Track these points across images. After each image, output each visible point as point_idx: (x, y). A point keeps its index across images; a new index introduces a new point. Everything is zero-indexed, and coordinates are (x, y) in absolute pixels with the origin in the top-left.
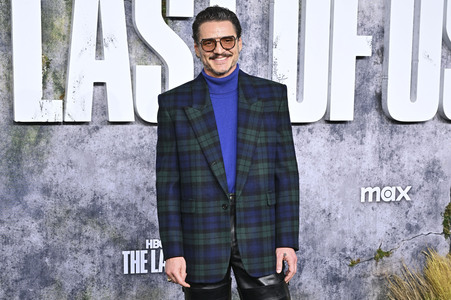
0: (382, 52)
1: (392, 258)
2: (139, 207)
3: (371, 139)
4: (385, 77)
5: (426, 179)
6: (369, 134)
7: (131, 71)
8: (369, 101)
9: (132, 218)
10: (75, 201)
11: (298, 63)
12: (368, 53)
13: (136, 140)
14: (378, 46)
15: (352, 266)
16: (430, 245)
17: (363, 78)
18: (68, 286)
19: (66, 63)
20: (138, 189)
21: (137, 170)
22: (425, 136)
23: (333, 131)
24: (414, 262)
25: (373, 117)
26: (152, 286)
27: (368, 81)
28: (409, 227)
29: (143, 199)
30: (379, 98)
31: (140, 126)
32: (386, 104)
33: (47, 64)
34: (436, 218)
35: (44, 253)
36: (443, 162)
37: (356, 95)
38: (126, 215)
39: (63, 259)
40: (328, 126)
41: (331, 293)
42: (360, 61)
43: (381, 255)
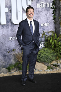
0: (10, 11)
1: (16, 51)
3: (10, 28)
6: (9, 27)
8: (9, 20)
14: (9, 10)
15: (8, 53)
23: (2, 27)
24: (20, 51)
25: (10, 23)
27: (8, 16)
30: (11, 20)
40: (1, 26)
41: (5, 59)
42: (6, 13)
43: (14, 50)
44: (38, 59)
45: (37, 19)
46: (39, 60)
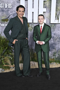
10: (59, 36)
18: (57, 49)
19: (59, 14)
33: (56, 14)
35: (53, 44)
39: (56, 45)
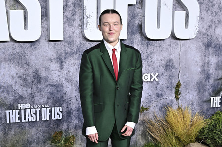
0: (141, 2)
1: (149, 111)
2: (14, 87)
4: (143, 16)
5: (166, 70)
6: (136, 46)
7: (7, 13)
8: (135, 29)
9: (11, 93)
11: (97, 9)
12: (134, 3)
13: (11, 51)
16: (168, 104)
17: (132, 16)
20: (13, 77)
21: (12, 67)
22: (165, 47)
24: (161, 113)
25: (138, 37)
26: (22, 129)
27: (135, 18)
28: (158, 95)
29: (16, 82)
30: (141, 27)
31: (13, 43)
32: (144, 30)
34: (171, 90)
36: (174, 60)
37: (128, 25)
38: (7, 91)
42: (130, 7)
43: (143, 110)
44: (206, 138)
45: (213, 27)
46: (209, 141)
